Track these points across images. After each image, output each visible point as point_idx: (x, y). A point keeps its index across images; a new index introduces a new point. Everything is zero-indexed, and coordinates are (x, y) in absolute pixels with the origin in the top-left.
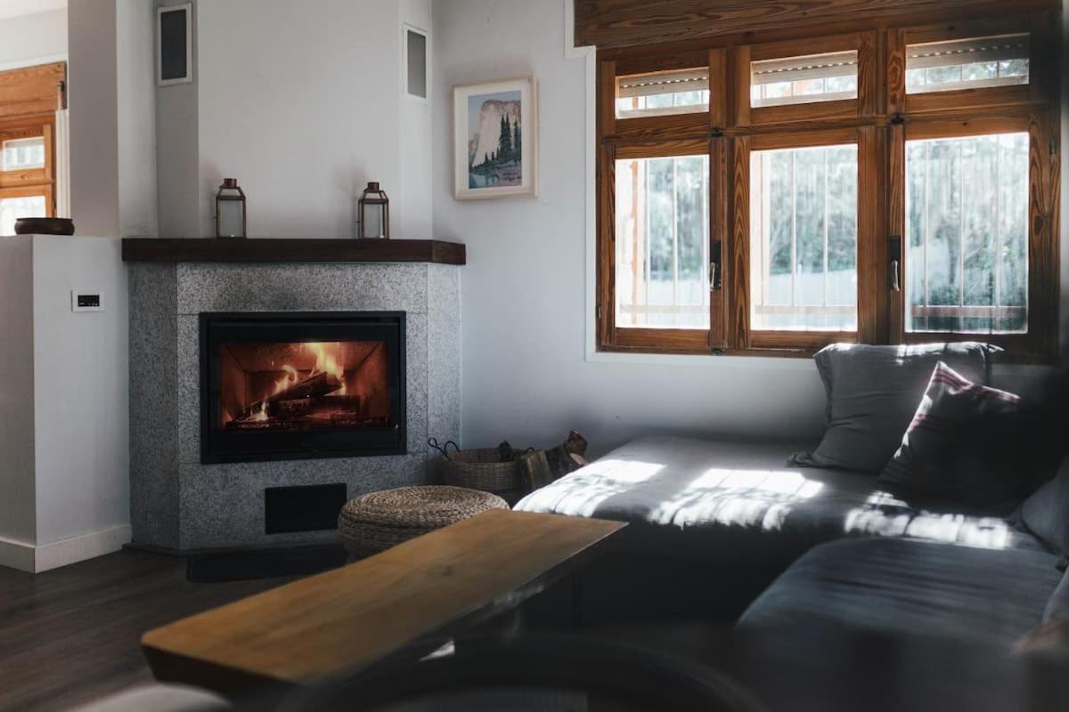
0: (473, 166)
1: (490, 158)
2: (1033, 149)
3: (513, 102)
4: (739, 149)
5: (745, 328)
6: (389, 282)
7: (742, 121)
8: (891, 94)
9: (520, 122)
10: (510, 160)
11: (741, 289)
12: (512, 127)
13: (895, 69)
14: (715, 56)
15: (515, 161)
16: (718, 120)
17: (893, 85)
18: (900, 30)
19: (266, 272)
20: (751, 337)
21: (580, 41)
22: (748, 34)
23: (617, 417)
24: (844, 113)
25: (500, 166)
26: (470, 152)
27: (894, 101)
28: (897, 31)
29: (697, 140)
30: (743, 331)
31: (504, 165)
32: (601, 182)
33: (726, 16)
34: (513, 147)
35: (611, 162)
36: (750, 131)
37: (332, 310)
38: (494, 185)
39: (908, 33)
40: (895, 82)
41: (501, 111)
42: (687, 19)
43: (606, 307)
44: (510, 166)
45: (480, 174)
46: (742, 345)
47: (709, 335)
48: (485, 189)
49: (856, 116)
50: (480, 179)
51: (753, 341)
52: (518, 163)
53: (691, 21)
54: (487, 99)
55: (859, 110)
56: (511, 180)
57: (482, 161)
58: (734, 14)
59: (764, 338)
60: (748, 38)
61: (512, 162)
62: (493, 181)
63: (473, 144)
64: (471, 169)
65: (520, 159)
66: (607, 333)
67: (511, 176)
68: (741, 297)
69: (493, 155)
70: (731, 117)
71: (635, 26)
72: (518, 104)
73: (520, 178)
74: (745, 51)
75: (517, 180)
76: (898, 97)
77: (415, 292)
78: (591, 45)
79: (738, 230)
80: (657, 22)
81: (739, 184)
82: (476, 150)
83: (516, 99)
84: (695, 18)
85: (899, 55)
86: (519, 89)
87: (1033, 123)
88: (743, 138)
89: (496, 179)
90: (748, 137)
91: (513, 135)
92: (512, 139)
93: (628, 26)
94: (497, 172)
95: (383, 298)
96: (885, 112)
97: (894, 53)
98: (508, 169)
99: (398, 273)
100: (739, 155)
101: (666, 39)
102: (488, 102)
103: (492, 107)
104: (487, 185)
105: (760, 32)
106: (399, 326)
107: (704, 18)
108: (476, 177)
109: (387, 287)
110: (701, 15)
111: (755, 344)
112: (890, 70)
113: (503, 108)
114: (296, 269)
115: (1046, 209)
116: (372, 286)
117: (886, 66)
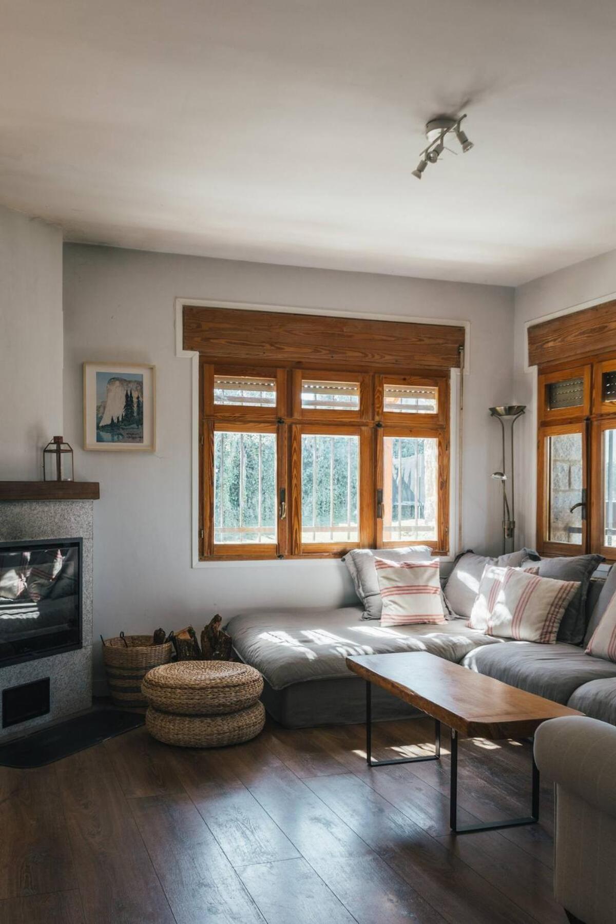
0: (101, 425)
1: (116, 421)
2: (440, 447)
3: (136, 381)
4: (295, 432)
5: (298, 542)
6: (73, 515)
7: (297, 416)
8: (377, 410)
9: (142, 397)
10: (134, 423)
11: (296, 518)
12: (135, 400)
13: (379, 397)
14: (280, 373)
15: (138, 426)
16: (282, 412)
17: (378, 406)
18: (381, 376)
19: (4, 509)
20: (302, 547)
21: (188, 346)
22: (299, 362)
23: (215, 604)
24: (351, 418)
25: (125, 427)
26: (97, 415)
27: (378, 414)
28: (380, 377)
29: (269, 424)
30: (297, 544)
31: (127, 427)
32: (203, 445)
33: (287, 349)
34: (135, 414)
35: (211, 432)
36: (301, 423)
37: (42, 539)
38: (119, 441)
39: (385, 378)
40: (379, 404)
41: (125, 387)
42: (263, 346)
43: (208, 531)
44: (133, 428)
45: (107, 432)
46: (296, 552)
47: (278, 547)
48: (112, 443)
49: (359, 420)
50: (106, 435)
51: (303, 550)
52: (140, 426)
53: (265, 348)
54: (113, 376)
55: (361, 417)
56: (133, 438)
57: (109, 422)
58: (292, 349)
59: (310, 547)
60: (299, 365)
61: (135, 426)
62: (118, 438)
63: (101, 409)
64: (98, 428)
65: (142, 424)
66: (208, 548)
67: (133, 436)
68: (296, 523)
69: (118, 418)
70: (290, 413)
71: (228, 344)
72: (140, 384)
73: (141, 438)
74: (299, 373)
75: (139, 439)
76: (380, 412)
77: (87, 523)
78: (196, 351)
79: (294, 481)
80: (243, 344)
81: (295, 454)
82: (103, 413)
83: (140, 380)
84: (268, 346)
85: (381, 389)
86: (141, 373)
87: (440, 434)
88: (298, 426)
89: (121, 437)
90: (300, 426)
91: (135, 406)
92: (135, 409)
93: (223, 343)
94: (122, 431)
95: (71, 527)
96: (373, 419)
97: (378, 388)
98: (131, 430)
99: (78, 508)
100: (295, 436)
101: (247, 356)
102: (113, 379)
103: (117, 383)
104: (113, 441)
105: (306, 362)
106: (79, 549)
107: (273, 348)
108: (102, 434)
109: (73, 519)
110: (272, 345)
111: (306, 551)
112: (376, 397)
113: (127, 385)
114: (22, 505)
115: (445, 478)
116: (65, 519)
117: (374, 396)
